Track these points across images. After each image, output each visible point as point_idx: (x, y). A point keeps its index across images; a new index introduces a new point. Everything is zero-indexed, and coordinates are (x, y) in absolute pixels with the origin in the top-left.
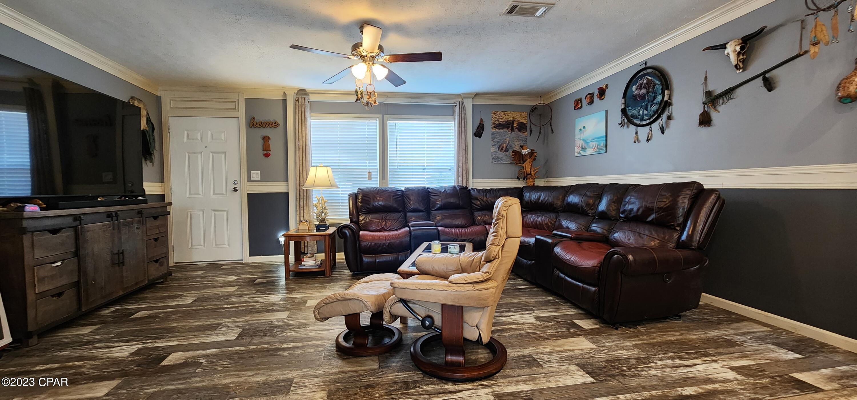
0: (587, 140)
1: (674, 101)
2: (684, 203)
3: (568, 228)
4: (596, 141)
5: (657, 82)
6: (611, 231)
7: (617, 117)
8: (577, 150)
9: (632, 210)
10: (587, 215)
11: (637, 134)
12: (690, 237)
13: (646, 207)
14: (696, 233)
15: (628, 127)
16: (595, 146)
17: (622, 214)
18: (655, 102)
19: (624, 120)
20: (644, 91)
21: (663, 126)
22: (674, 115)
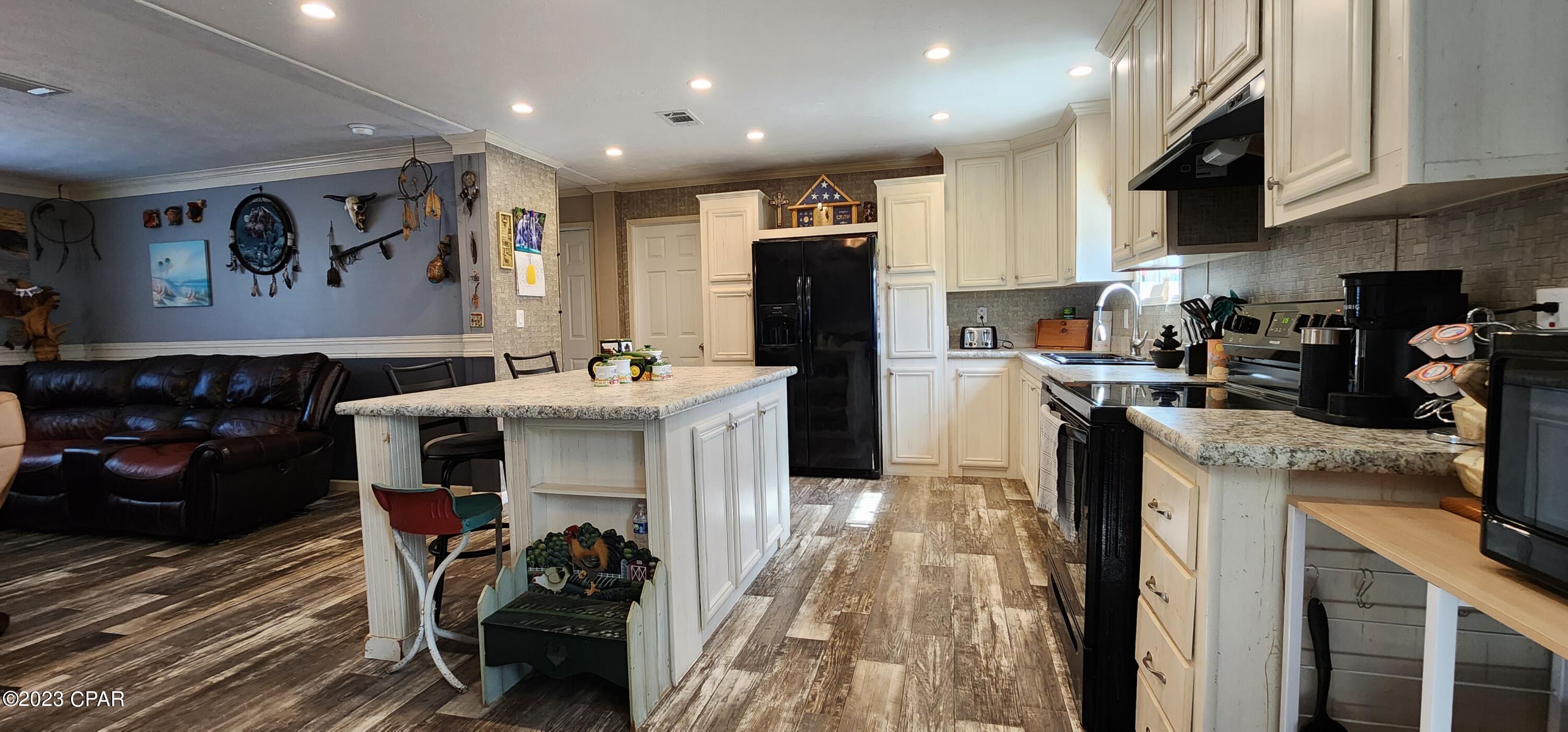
0: (177, 282)
1: (300, 248)
2: (305, 378)
3: (138, 428)
4: (193, 286)
5: (277, 219)
6: (214, 423)
7: (224, 255)
8: (156, 296)
9: (242, 391)
10: (176, 404)
11: (256, 283)
12: (311, 416)
13: (259, 387)
14: (317, 411)
15: (243, 272)
16: (191, 294)
17: (230, 398)
18: (276, 244)
19: (235, 261)
20: (259, 226)
21: (290, 277)
22: (301, 266)
